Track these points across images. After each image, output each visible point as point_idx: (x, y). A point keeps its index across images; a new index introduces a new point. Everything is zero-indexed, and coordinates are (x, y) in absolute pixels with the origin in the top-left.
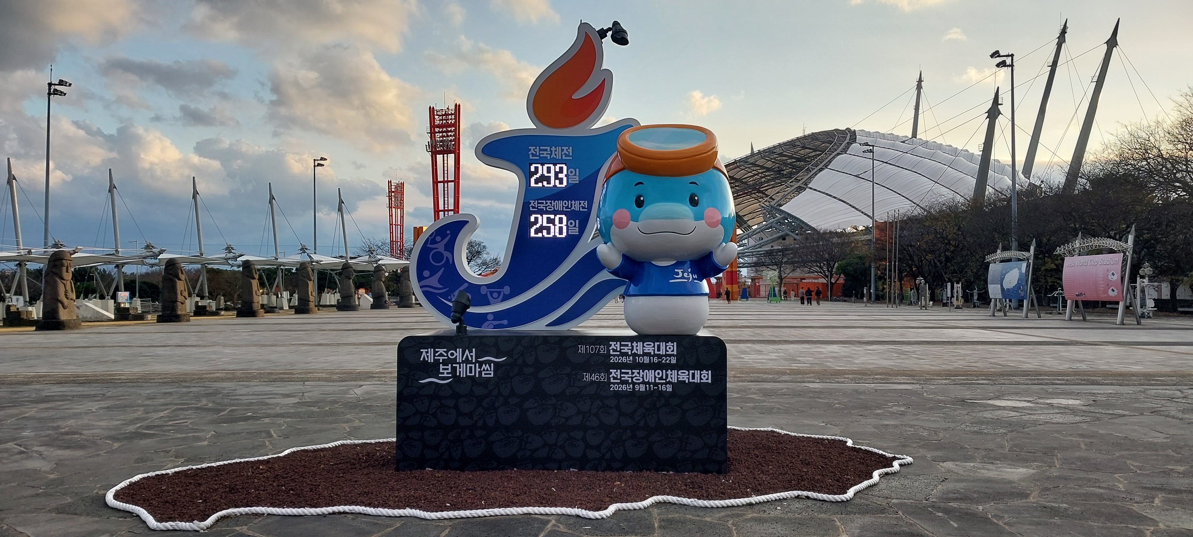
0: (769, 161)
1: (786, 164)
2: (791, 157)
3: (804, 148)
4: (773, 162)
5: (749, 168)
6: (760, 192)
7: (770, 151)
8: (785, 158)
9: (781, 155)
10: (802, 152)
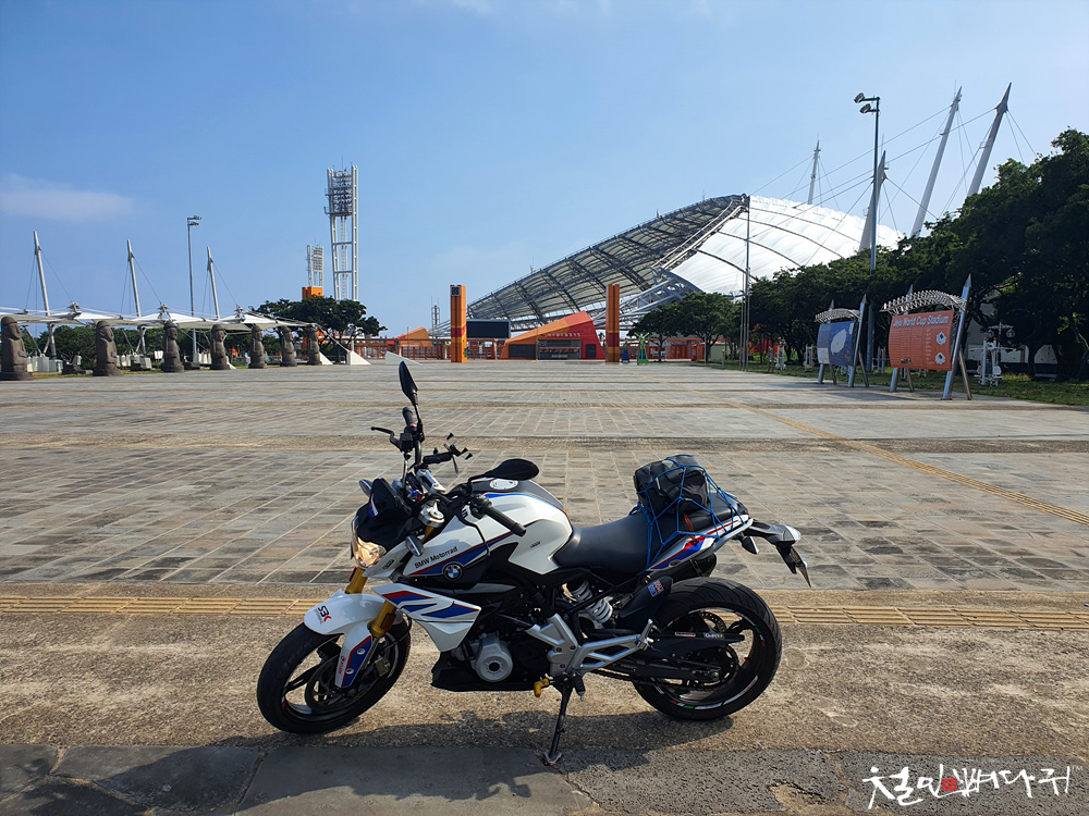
0: (671, 226)
2: (692, 223)
3: (704, 213)
4: (675, 227)
5: (652, 233)
7: (673, 216)
9: (682, 220)
10: (702, 218)
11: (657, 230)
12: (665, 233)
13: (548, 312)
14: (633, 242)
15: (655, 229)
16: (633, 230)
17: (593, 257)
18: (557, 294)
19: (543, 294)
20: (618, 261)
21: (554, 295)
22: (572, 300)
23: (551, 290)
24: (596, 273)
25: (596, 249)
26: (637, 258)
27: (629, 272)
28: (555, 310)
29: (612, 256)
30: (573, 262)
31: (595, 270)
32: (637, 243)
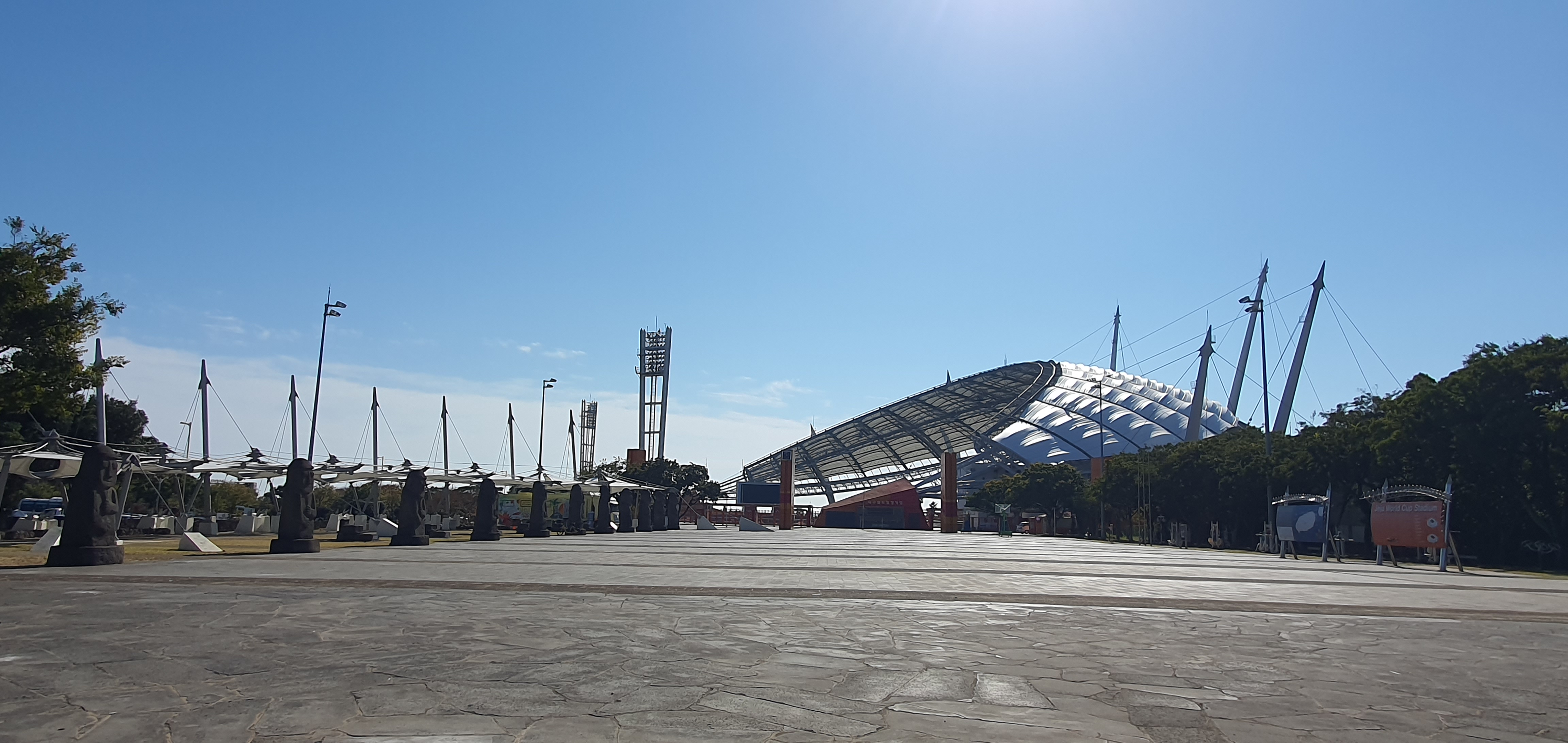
0: (968, 389)
1: (986, 394)
2: (991, 387)
3: (1005, 378)
4: (973, 391)
5: (948, 396)
6: (957, 421)
7: (970, 379)
8: (984, 388)
9: (981, 384)
10: (1003, 382)
11: (953, 393)
12: (961, 396)
13: (831, 475)
14: (927, 404)
15: (950, 392)
16: (928, 392)
17: (882, 419)
18: (841, 457)
19: (827, 456)
20: (909, 424)
21: (837, 458)
22: (857, 463)
23: (835, 453)
24: (885, 435)
25: (885, 411)
26: (930, 421)
27: (918, 434)
28: (838, 474)
29: (903, 419)
30: (860, 423)
31: (884, 432)
32: (930, 406)
